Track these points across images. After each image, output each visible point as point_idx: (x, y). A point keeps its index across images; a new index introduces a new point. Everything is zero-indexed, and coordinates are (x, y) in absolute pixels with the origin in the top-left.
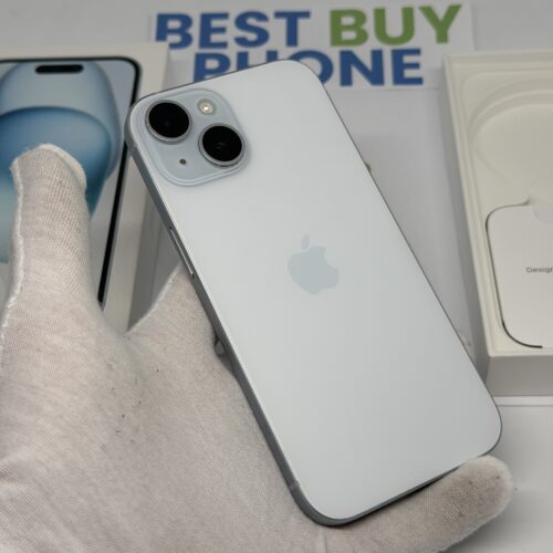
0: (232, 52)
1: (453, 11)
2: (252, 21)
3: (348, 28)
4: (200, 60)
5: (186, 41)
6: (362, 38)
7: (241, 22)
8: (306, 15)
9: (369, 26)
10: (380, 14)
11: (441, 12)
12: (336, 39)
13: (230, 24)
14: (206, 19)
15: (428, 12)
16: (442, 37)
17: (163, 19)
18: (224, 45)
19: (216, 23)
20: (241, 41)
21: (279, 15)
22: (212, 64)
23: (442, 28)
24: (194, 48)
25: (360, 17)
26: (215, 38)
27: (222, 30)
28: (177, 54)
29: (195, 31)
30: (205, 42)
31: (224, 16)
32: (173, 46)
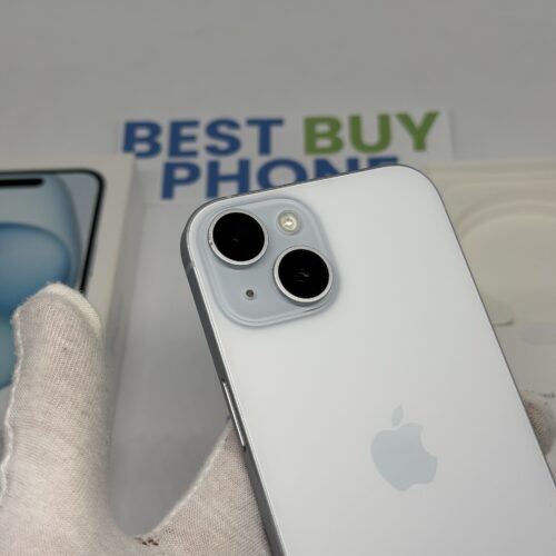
0: (202, 161)
1: (430, 118)
2: (223, 129)
3: (323, 135)
4: (169, 169)
5: (155, 150)
6: (337, 146)
7: (212, 130)
8: (279, 122)
9: (345, 133)
10: (356, 122)
11: (418, 119)
12: (310, 147)
13: (200, 132)
14: (176, 127)
15: (405, 119)
16: (420, 145)
17: (131, 128)
18: (194, 154)
19: (186, 131)
20: (212, 150)
21: (251, 122)
22: (181, 173)
23: (420, 136)
24: (163, 157)
25: (334, 124)
26: (185, 146)
27: (192, 138)
28: (144, 164)
29: (164, 139)
30: (174, 151)
31: (194, 124)
32: (141, 155)
